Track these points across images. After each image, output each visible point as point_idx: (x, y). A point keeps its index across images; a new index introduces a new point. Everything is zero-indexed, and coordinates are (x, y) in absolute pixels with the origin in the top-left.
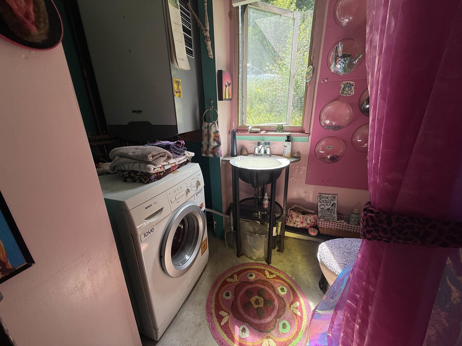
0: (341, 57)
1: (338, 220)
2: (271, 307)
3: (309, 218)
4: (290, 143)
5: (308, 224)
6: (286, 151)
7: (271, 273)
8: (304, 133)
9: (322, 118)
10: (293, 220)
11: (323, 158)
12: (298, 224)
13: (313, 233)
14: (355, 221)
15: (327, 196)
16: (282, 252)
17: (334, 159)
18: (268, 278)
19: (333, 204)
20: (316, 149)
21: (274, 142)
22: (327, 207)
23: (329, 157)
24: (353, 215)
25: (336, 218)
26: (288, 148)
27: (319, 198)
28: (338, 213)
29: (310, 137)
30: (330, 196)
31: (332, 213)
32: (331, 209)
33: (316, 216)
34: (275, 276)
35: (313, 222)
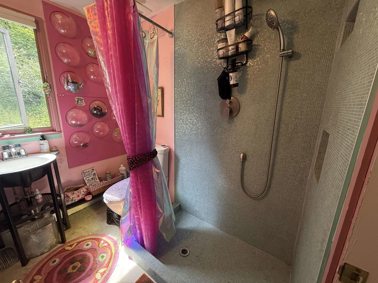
0: (71, 83)
1: (100, 182)
2: (87, 259)
3: (82, 190)
4: (46, 141)
5: (83, 195)
6: (45, 147)
7: (71, 246)
8: (56, 131)
9: (68, 120)
10: (70, 198)
11: (78, 146)
12: (75, 198)
13: (89, 198)
14: (110, 177)
15: (88, 170)
16: (70, 227)
17: (85, 145)
18: (71, 250)
19: (94, 174)
20: (70, 141)
21: (27, 142)
22: (91, 177)
23: (82, 145)
24: (108, 175)
25: (99, 181)
26: (45, 145)
27: (83, 174)
28: (99, 178)
29: (63, 133)
30: (90, 170)
31: (96, 180)
32: (93, 177)
33: (86, 186)
34: (76, 244)
35: (86, 192)
